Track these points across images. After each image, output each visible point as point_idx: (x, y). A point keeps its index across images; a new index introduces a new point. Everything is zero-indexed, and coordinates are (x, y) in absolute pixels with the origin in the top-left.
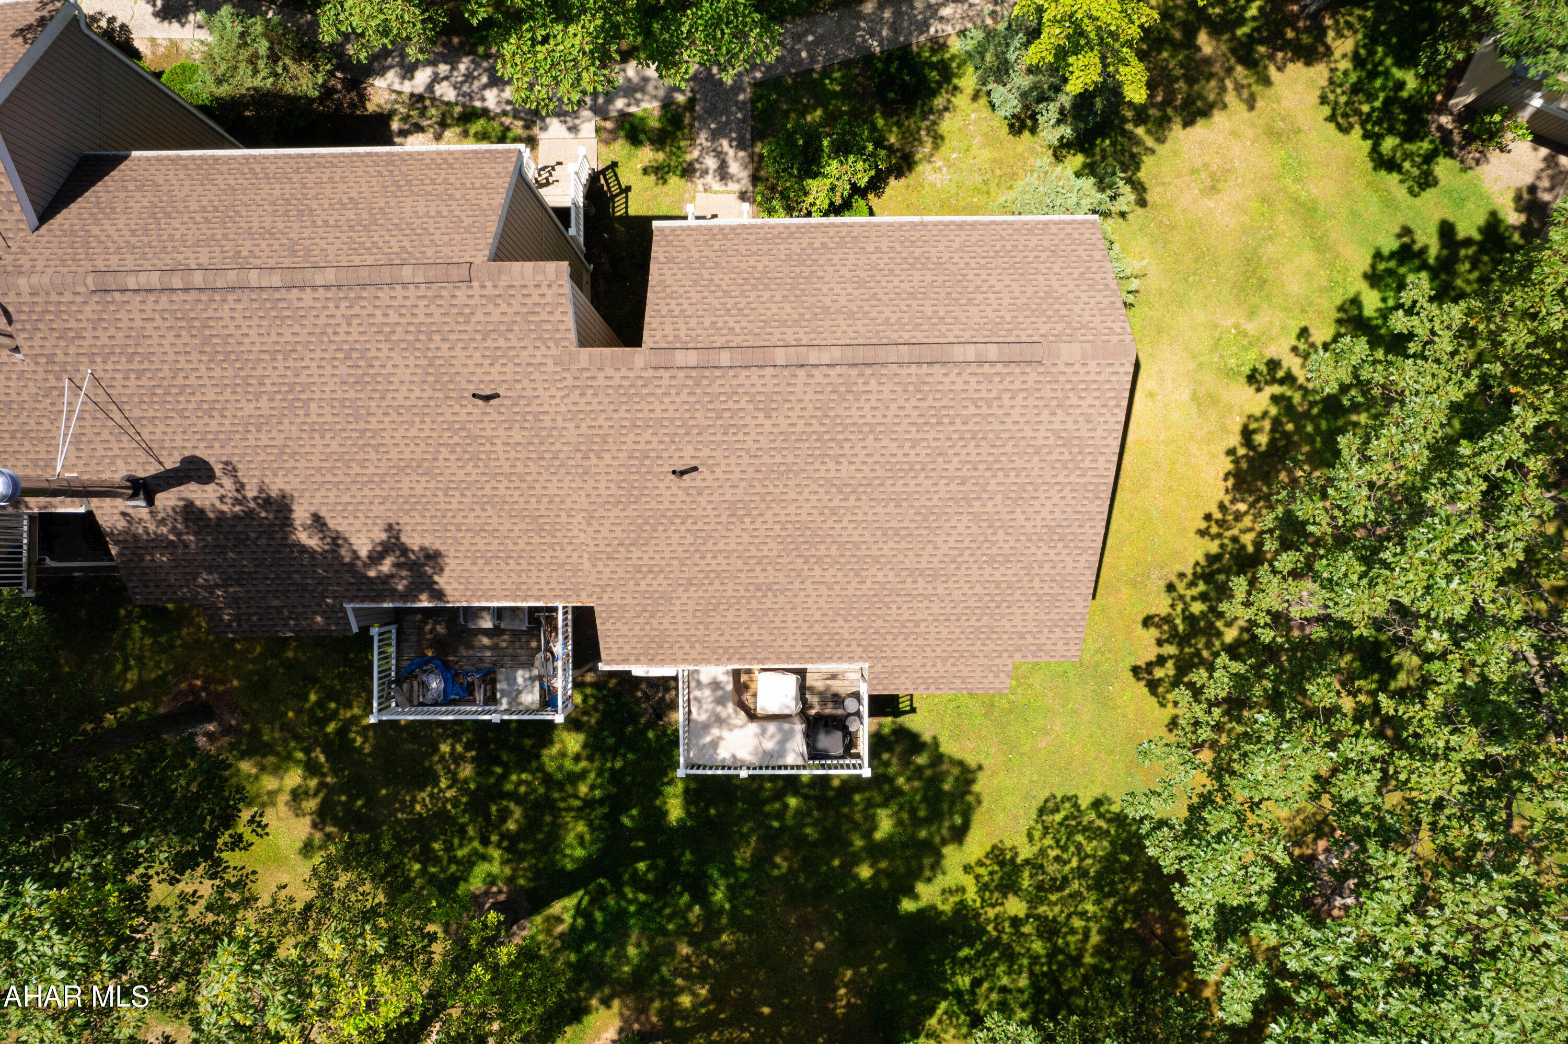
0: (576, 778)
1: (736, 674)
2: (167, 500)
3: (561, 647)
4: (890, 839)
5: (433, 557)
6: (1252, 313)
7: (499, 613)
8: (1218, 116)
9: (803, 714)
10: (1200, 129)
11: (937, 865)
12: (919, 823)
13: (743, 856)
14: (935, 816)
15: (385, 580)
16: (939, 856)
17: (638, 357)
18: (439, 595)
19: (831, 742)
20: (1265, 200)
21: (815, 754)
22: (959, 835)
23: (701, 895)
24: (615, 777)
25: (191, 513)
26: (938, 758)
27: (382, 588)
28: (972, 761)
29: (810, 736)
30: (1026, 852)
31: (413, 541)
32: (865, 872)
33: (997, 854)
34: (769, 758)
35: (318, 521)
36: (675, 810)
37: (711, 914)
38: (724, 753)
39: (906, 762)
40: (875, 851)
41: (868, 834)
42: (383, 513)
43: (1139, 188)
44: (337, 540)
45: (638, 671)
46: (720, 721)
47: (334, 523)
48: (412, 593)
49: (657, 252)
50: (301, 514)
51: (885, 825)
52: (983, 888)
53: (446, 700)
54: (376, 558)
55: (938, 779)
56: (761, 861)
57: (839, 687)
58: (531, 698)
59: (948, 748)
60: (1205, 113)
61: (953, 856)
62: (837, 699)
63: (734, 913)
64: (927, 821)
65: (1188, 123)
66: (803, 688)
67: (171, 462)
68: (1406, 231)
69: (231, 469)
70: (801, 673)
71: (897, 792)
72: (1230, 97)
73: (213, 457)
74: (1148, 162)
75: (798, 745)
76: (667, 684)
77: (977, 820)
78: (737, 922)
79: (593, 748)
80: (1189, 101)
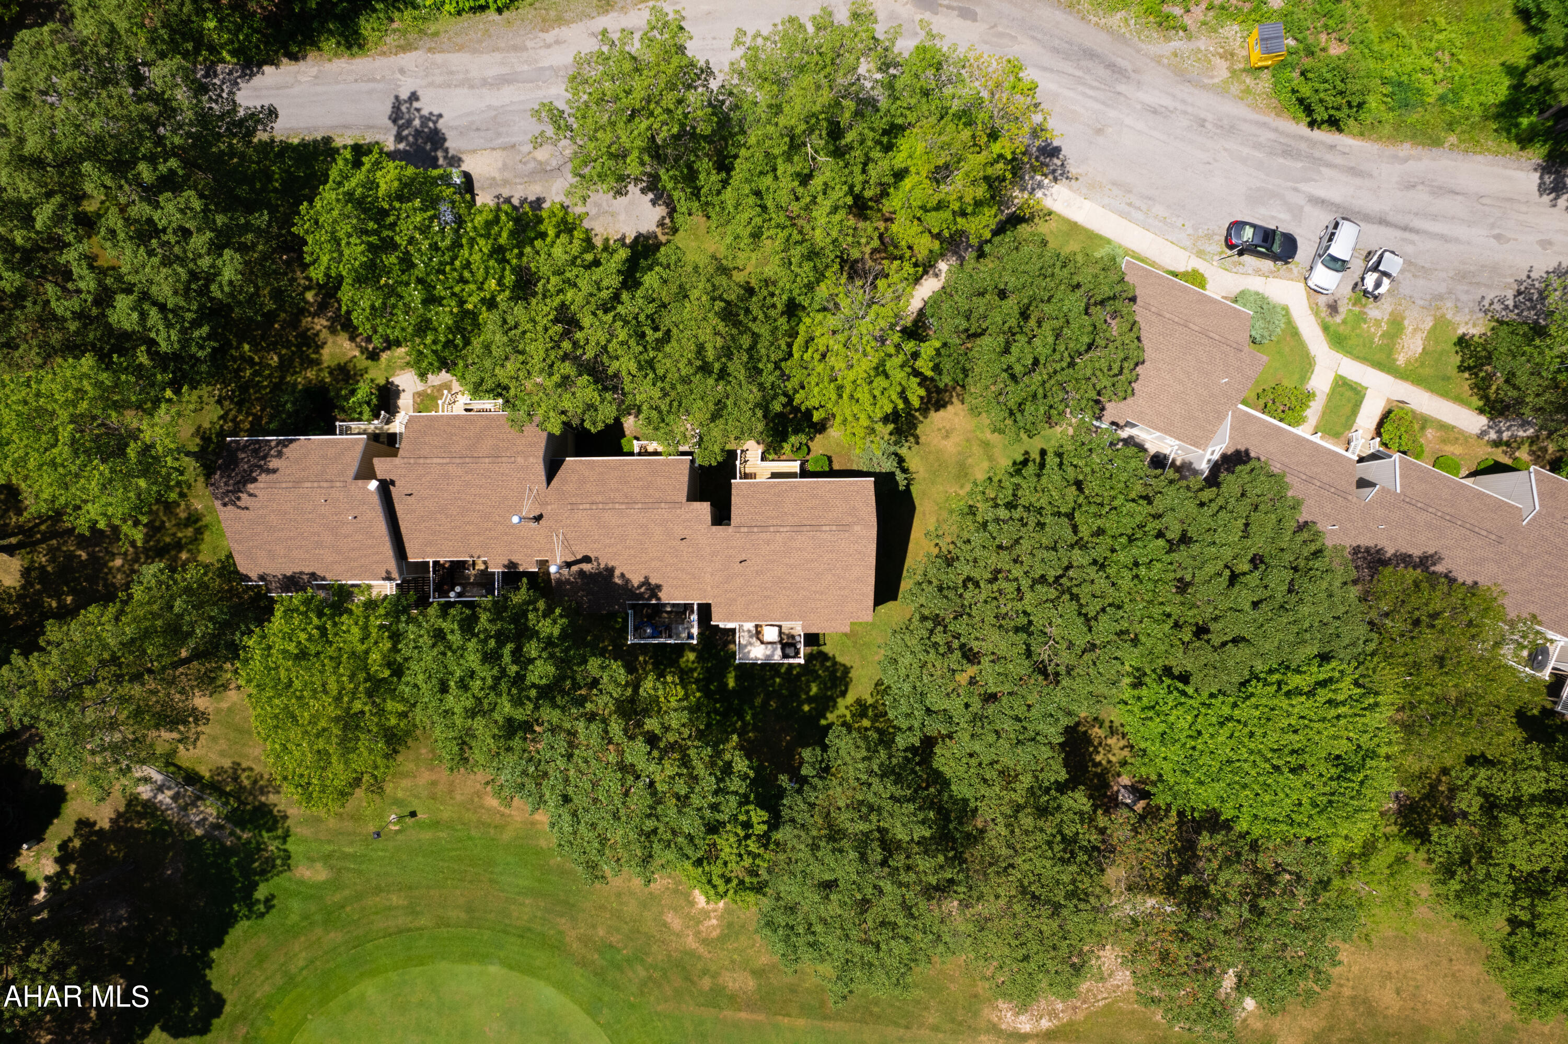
0: (692, 670)
1: (757, 626)
2: (575, 568)
3: (695, 617)
4: (816, 695)
5: (659, 587)
6: (962, 487)
7: (673, 605)
8: (949, 407)
9: (781, 642)
10: (942, 413)
11: (835, 706)
12: (827, 689)
13: (758, 701)
14: (834, 686)
15: (642, 594)
16: (835, 703)
17: (730, 529)
18: (659, 599)
19: (791, 651)
20: (968, 440)
21: (785, 656)
22: (844, 694)
23: (741, 717)
24: (708, 670)
25: (581, 573)
26: (835, 663)
27: (641, 596)
28: (848, 664)
29: (783, 649)
30: (870, 701)
31: (653, 581)
32: (806, 708)
33: (859, 702)
34: (769, 657)
35: (623, 575)
36: (731, 683)
37: (745, 724)
38: (752, 655)
39: (822, 665)
40: (810, 700)
41: (807, 693)
42: (645, 572)
43: (917, 438)
44: (628, 581)
45: (722, 625)
46: (751, 644)
47: (627, 576)
48: (650, 598)
49: (734, 492)
50: (617, 573)
51: (814, 689)
52: (853, 715)
53: (653, 637)
54: (640, 587)
55: (835, 671)
56: (765, 703)
57: (793, 632)
58: (684, 635)
59: (839, 659)
60: (944, 406)
61: (841, 702)
62: (793, 637)
63: (754, 725)
64: (831, 688)
65: (937, 410)
66: (780, 633)
67: (579, 557)
68: (1027, 453)
69: (597, 559)
70: (780, 627)
71: (819, 676)
72: (955, 400)
73: (592, 556)
74: (920, 427)
75: (779, 652)
76: (733, 631)
77: (851, 687)
78: (755, 728)
79: (699, 658)
80: (937, 401)
